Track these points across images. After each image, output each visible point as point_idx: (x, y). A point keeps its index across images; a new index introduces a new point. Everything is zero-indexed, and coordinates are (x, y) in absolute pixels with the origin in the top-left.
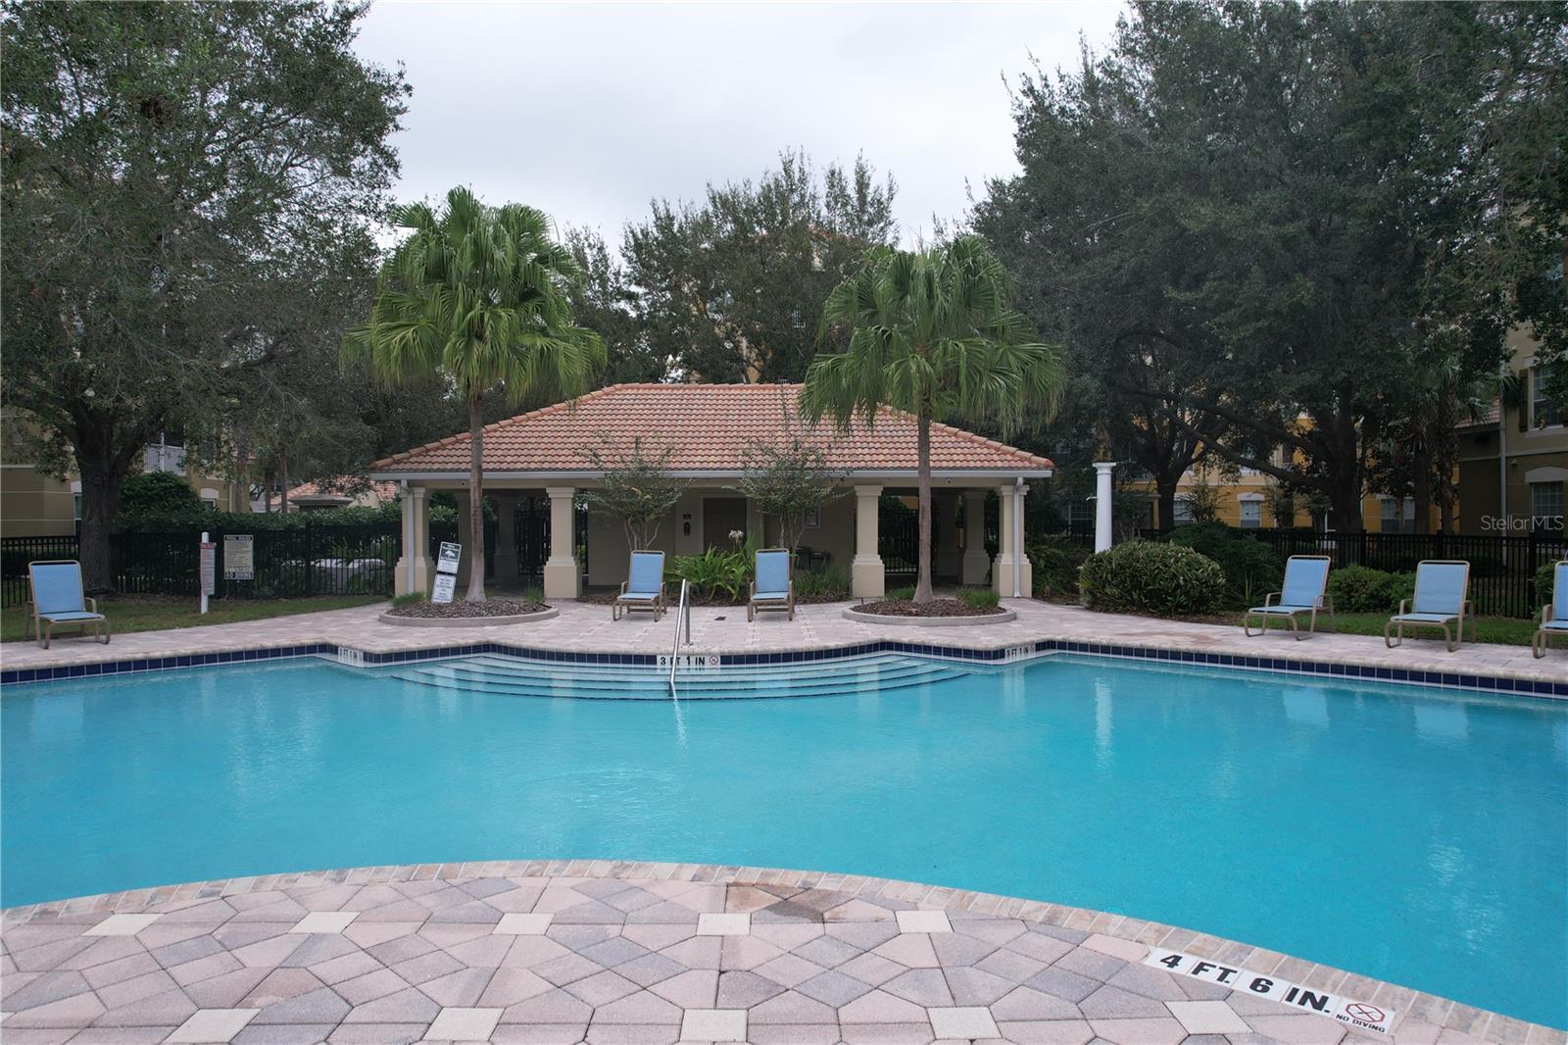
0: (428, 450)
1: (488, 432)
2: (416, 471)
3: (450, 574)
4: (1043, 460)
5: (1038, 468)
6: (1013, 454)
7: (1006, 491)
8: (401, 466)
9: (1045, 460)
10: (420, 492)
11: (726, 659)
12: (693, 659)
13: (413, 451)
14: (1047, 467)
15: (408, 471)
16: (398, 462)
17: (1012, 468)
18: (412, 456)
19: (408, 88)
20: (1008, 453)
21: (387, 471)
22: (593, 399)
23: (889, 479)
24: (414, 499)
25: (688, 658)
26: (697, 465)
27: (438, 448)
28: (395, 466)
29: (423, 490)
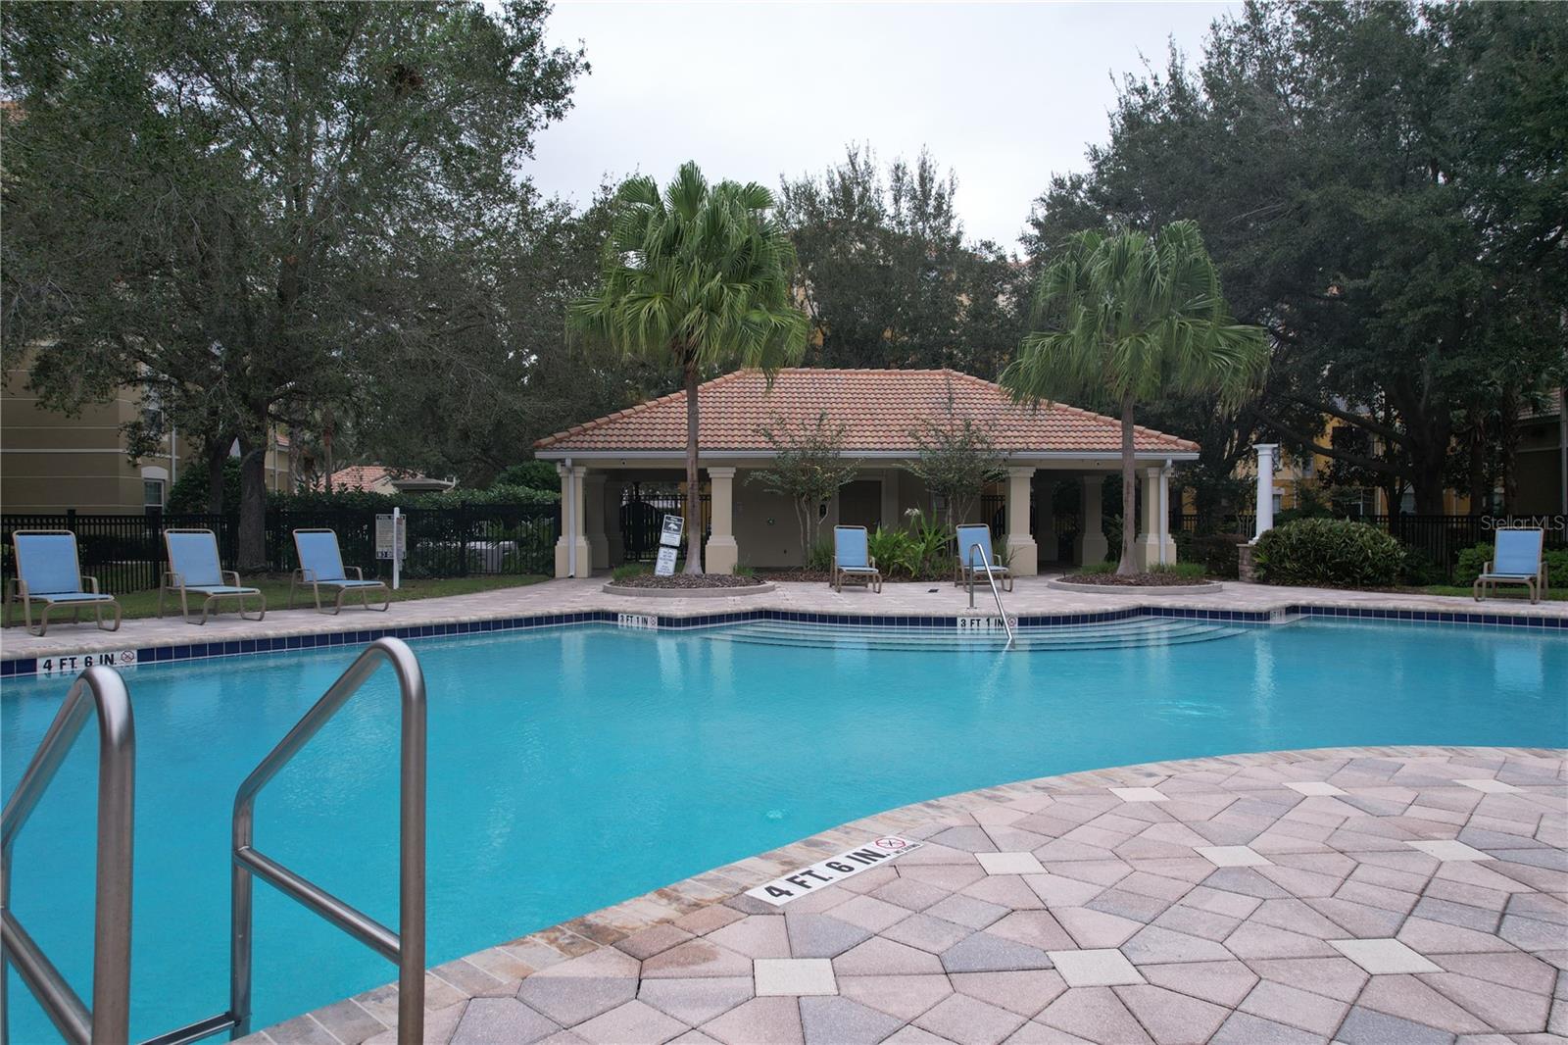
0: (586, 430)
1: (637, 413)
2: (580, 449)
3: (672, 547)
4: (1190, 443)
5: (1186, 451)
6: (1158, 437)
7: (1152, 473)
8: (564, 445)
9: (1192, 443)
10: (581, 472)
11: (1024, 621)
12: (992, 621)
13: (572, 430)
14: (1194, 450)
15: (573, 449)
16: (560, 441)
17: (1161, 450)
18: (571, 435)
19: (587, 66)
20: (1152, 436)
21: (552, 449)
22: (727, 382)
23: (1041, 460)
24: (575, 477)
25: (988, 620)
26: (859, 446)
27: (595, 428)
28: (557, 445)
29: (584, 469)
